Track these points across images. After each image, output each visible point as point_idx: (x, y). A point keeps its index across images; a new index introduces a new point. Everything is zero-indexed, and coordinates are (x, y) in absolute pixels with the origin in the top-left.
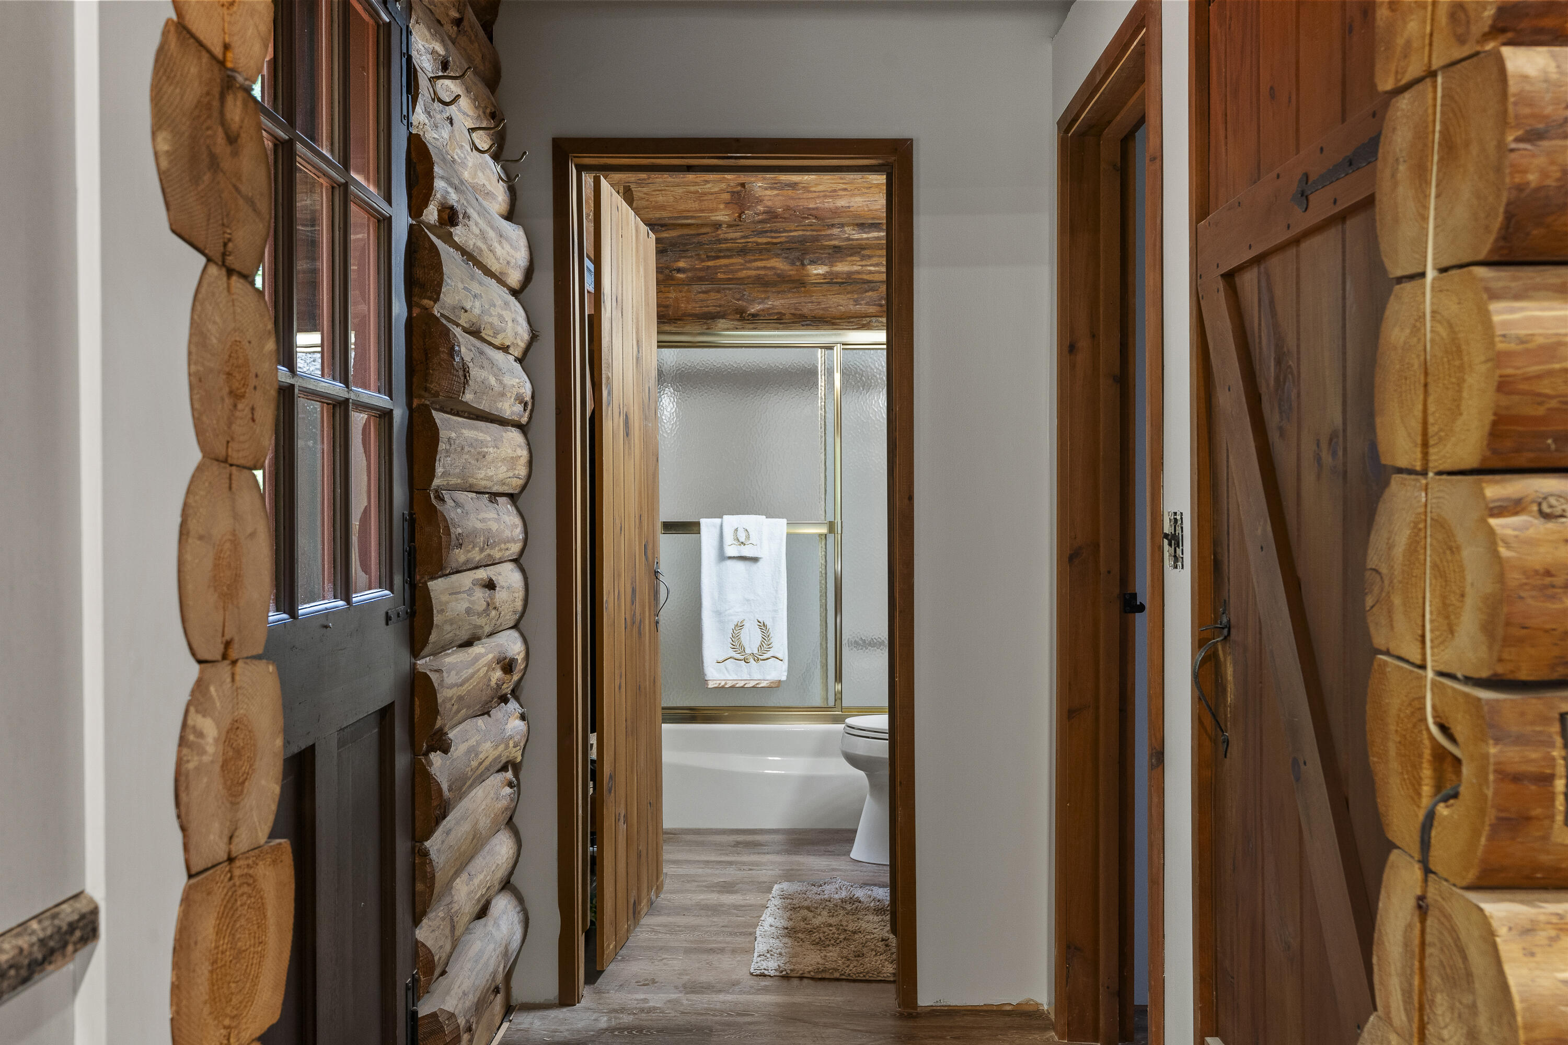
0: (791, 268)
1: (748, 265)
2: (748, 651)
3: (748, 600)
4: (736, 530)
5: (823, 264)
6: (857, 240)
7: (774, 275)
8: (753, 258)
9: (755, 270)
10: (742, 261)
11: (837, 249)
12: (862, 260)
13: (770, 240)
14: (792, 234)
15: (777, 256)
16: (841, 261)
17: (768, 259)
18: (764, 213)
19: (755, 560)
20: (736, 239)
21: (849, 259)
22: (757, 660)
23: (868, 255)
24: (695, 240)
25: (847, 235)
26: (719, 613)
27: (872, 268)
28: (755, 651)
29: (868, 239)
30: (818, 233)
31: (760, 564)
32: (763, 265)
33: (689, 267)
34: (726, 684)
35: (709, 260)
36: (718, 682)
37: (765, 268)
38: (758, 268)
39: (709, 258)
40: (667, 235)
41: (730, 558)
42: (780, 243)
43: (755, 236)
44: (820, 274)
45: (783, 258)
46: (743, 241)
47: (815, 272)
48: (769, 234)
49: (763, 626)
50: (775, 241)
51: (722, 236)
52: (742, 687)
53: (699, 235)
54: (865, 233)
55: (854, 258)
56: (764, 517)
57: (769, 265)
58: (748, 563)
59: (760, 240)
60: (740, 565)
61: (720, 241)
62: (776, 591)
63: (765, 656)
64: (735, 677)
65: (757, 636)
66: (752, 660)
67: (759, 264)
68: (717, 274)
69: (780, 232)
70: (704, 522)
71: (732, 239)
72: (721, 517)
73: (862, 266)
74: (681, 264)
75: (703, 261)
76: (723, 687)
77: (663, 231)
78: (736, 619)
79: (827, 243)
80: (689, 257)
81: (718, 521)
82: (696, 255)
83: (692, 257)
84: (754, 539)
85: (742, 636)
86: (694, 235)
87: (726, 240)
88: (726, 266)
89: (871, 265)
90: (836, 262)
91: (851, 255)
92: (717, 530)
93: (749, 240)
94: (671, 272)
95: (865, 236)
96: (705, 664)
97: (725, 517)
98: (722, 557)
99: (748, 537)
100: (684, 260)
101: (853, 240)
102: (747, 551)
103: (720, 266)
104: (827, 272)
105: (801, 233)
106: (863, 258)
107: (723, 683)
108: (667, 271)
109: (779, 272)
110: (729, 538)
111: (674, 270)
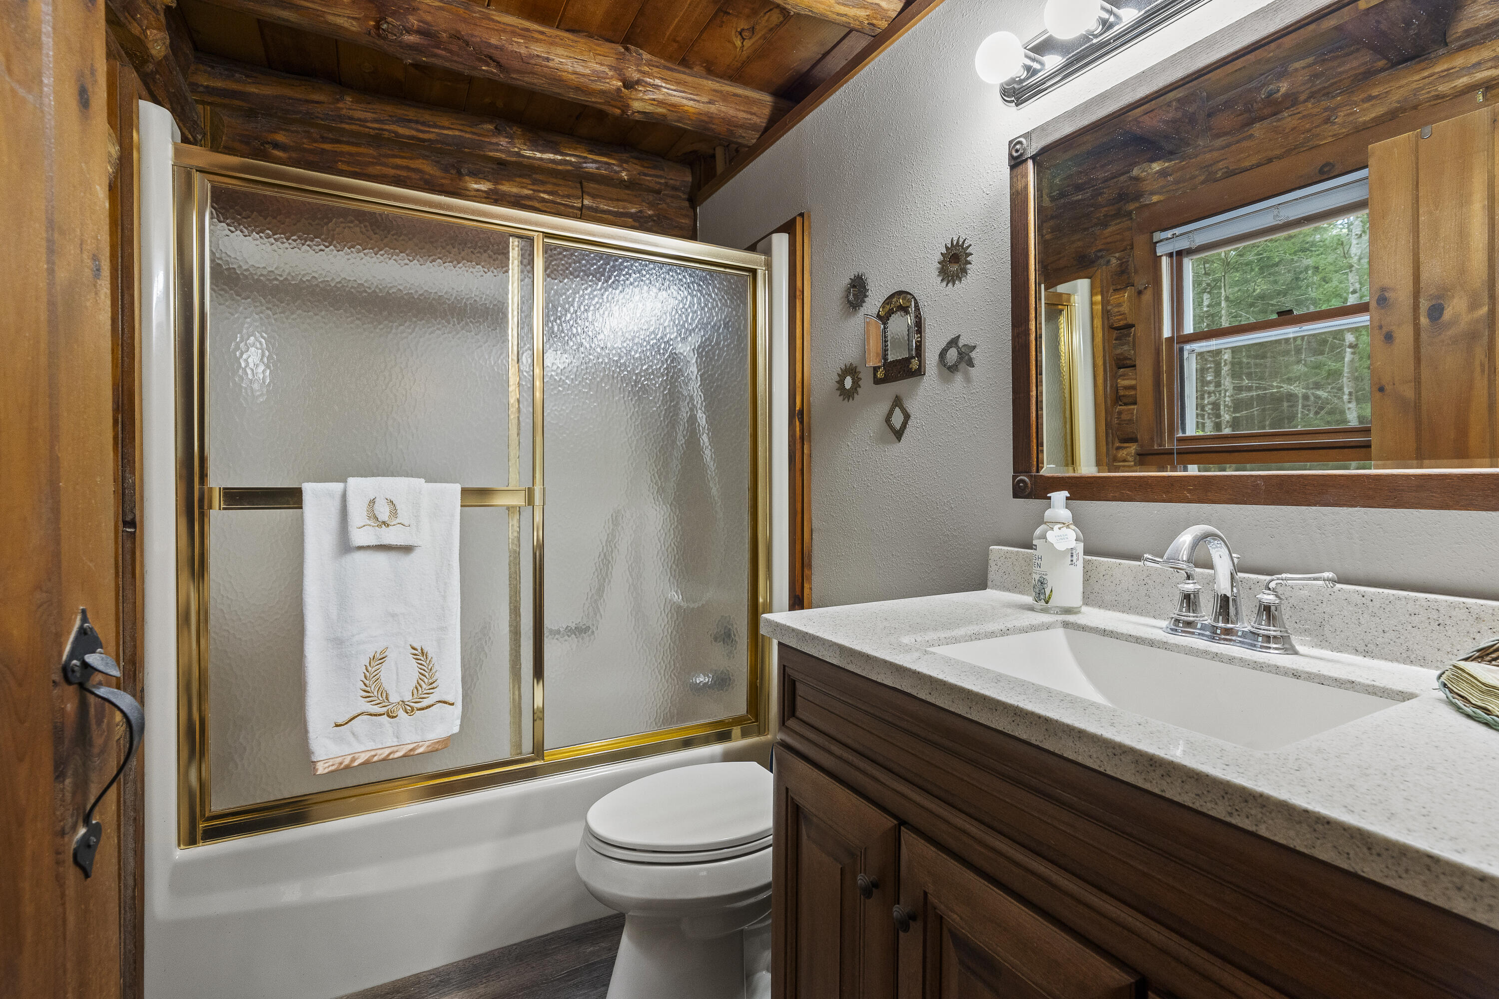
0: (443, 175)
1: (384, 160)
2: (394, 698)
3: (393, 615)
4: (373, 502)
5: (486, 179)
6: (529, 157)
7: (421, 179)
8: (389, 152)
9: (393, 168)
10: (375, 153)
11: (501, 163)
12: (533, 184)
13: (414, 133)
14: (446, 132)
15: (425, 157)
16: (508, 181)
17: (411, 159)
18: (419, 32)
19: (407, 549)
20: (365, 121)
21: (518, 179)
22: (410, 711)
23: (540, 180)
24: (304, 108)
25: (516, 150)
26: (338, 642)
27: (546, 196)
28: (408, 697)
29: (541, 159)
30: (481, 138)
31: (414, 555)
32: (405, 164)
33: (292, 144)
34: (354, 760)
35: (323, 142)
36: (339, 760)
37: (408, 168)
38: (397, 167)
39: (324, 140)
40: (256, 91)
41: (360, 548)
42: (429, 140)
43: (394, 123)
44: (482, 191)
45: (432, 160)
46: (376, 126)
47: (476, 186)
48: (413, 125)
49: (420, 655)
50: (421, 135)
51: (344, 112)
52: (384, 760)
53: (307, 101)
54: (540, 152)
55: (524, 180)
56: (423, 480)
57: (412, 166)
58: (393, 555)
59: (401, 131)
60: (381, 558)
61: (341, 119)
62: (444, 597)
63: (425, 703)
64: (371, 745)
65: (412, 670)
66: (401, 713)
67: (399, 161)
68: (337, 162)
69: (429, 126)
70: (309, 489)
71: (359, 120)
72: (345, 481)
73: (533, 190)
74: (280, 137)
75: (316, 142)
76: (347, 767)
77: (249, 83)
78: (371, 649)
79: (491, 154)
80: (292, 132)
81: (338, 487)
82: (305, 132)
83: (297, 132)
84: (404, 515)
85: (383, 675)
86: (300, 100)
87: (351, 118)
88: (351, 154)
89: (544, 192)
90: (502, 179)
91: (520, 176)
92: (336, 504)
93: (387, 127)
94: (262, 144)
95: (538, 155)
96: (312, 735)
97: (352, 481)
98: (345, 546)
99: (394, 512)
100: (284, 133)
101: (524, 156)
102: (391, 536)
103: (342, 153)
104: (490, 189)
105: (457, 133)
106: (535, 182)
107: (347, 762)
108: (256, 144)
109: (427, 177)
110: (357, 514)
111: (268, 143)
